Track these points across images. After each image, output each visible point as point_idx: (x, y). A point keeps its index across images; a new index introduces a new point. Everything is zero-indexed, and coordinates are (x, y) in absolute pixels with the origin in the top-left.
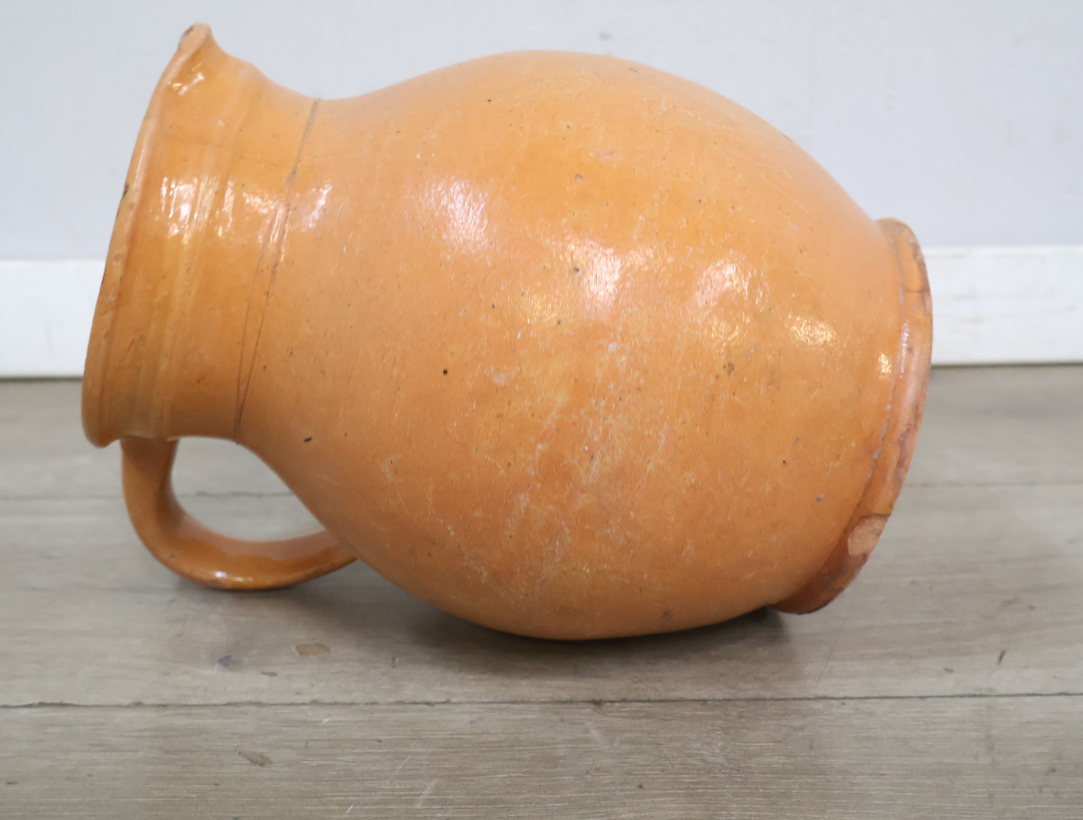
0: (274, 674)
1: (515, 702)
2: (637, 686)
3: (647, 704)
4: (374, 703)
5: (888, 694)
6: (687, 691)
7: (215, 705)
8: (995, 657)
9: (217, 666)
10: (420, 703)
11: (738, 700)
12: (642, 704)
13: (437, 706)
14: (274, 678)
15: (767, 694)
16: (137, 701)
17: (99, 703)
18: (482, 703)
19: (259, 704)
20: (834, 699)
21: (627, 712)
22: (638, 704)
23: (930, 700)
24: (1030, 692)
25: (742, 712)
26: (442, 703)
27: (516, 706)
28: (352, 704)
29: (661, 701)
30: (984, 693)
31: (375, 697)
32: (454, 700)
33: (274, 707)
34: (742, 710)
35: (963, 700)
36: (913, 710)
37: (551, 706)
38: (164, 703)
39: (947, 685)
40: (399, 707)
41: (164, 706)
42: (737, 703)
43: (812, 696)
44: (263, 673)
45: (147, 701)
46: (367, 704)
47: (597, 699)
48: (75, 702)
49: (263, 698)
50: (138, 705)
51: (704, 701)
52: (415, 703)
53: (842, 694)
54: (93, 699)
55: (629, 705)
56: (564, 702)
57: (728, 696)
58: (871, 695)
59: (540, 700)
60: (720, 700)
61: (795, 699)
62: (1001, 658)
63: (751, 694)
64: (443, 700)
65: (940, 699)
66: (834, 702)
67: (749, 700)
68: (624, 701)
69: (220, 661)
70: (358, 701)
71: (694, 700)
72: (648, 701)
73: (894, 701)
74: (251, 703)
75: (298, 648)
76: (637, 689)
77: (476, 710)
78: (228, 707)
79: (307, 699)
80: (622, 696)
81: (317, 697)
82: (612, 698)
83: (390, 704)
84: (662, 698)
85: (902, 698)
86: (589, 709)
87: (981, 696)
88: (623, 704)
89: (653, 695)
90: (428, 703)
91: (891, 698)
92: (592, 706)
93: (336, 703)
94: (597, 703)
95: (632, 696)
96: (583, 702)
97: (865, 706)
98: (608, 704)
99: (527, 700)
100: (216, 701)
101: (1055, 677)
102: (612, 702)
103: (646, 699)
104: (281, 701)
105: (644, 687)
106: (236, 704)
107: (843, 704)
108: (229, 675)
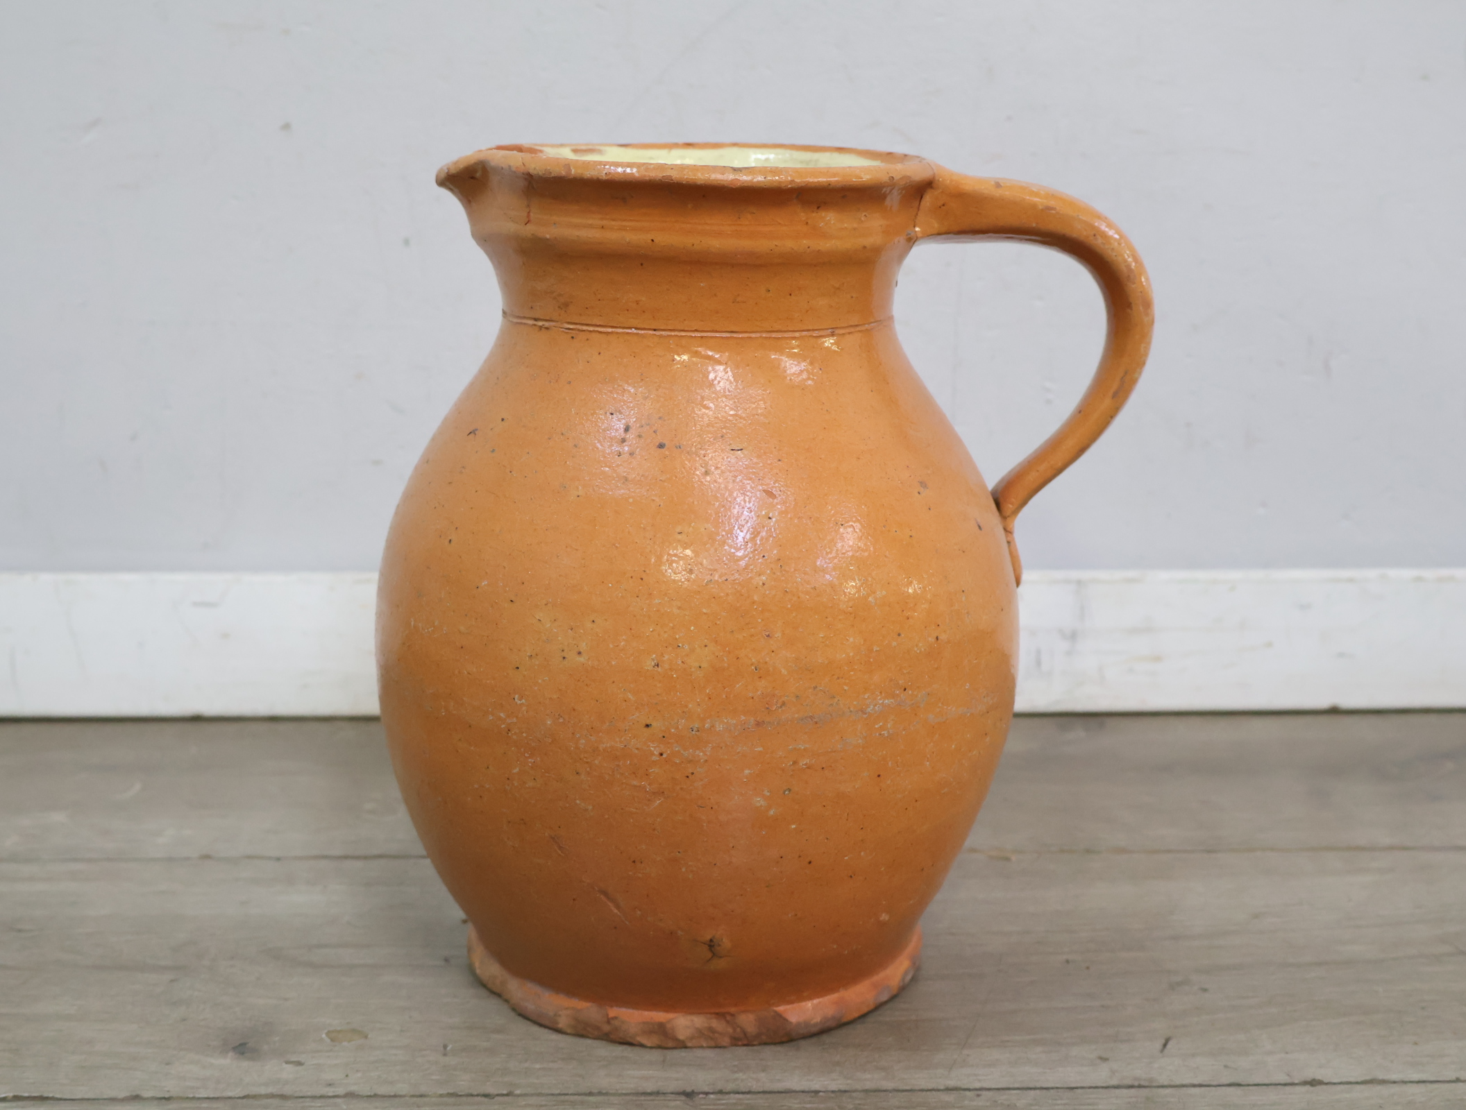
0: (299, 1064)
1: (590, 1094)
2: (737, 1075)
3: (748, 1096)
4: (421, 1096)
5: (1031, 1085)
6: (796, 1082)
7: (230, 1098)
8: (1158, 1045)
9: (231, 1054)
10: (478, 1095)
11: (855, 1091)
12: (741, 1096)
13: (497, 1098)
14: (300, 1068)
15: (889, 1085)
16: (134, 1094)
17: (86, 1097)
18: (553, 1095)
19: (283, 1097)
20: (969, 1090)
21: (723, 1104)
22: (737, 1096)
23: (1079, 1091)
24: (1196, 1082)
25: (859, 1104)
26: (503, 1095)
27: (591, 1099)
28: (395, 1096)
29: (764, 1092)
30: (1143, 1083)
31: (423, 1089)
32: (518, 1092)
33: (301, 1100)
34: (859, 1102)
35: (1117, 1091)
36: (1059, 1102)
37: (635, 1098)
38: (167, 1096)
39: (1101, 1075)
40: (452, 1100)
41: (168, 1099)
42: (854, 1094)
43: (942, 1088)
44: (287, 1062)
45: (146, 1094)
46: (413, 1096)
47: (689, 1090)
48: (58, 1096)
49: (287, 1090)
50: (136, 1098)
51: (817, 1092)
52: (472, 1095)
53: (978, 1085)
54: (80, 1092)
55: (727, 1096)
56: (650, 1094)
57: (843, 1087)
58: (1011, 1086)
59: (620, 1092)
60: (833, 1092)
61: (922, 1090)
62: (1165, 1045)
63: (868, 1085)
64: (505, 1092)
65: (1091, 1090)
66: (968, 1093)
67: (866, 1091)
68: (721, 1092)
69: (234, 1049)
70: (401, 1093)
71: (803, 1092)
72: (749, 1092)
73: (1038, 1092)
74: (272, 1096)
75: (327, 1034)
76: (736, 1079)
77: (543, 1103)
78: (245, 1100)
79: (341, 1091)
80: (719, 1086)
81: (353, 1088)
82: (706, 1089)
83: (441, 1096)
84: (766, 1089)
85: (1047, 1089)
86: (679, 1102)
87: (1140, 1086)
88: (719, 1096)
89: (755, 1086)
90: (486, 1096)
91: (1035, 1089)
92: (683, 1098)
93: (375, 1096)
94: (689, 1095)
95: (730, 1087)
96: (672, 1093)
97: (1002, 1098)
98: (701, 1096)
99: (604, 1092)
100: (230, 1094)
101: (1226, 1066)
102: (707, 1094)
103: (747, 1090)
104: (309, 1094)
105: (744, 1077)
106: (254, 1097)
107: (978, 1096)
108: (245, 1064)
